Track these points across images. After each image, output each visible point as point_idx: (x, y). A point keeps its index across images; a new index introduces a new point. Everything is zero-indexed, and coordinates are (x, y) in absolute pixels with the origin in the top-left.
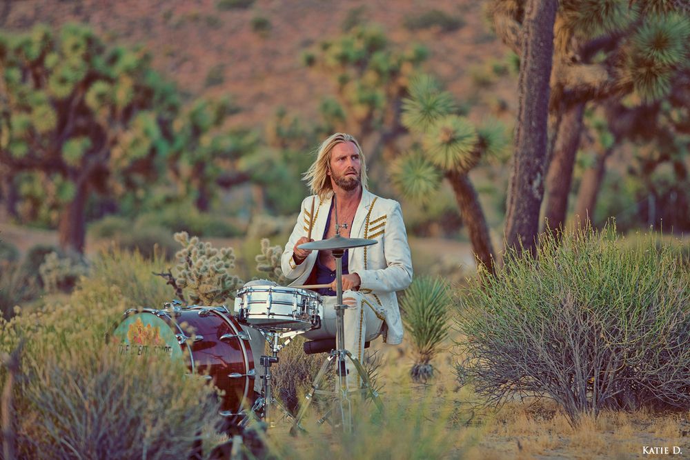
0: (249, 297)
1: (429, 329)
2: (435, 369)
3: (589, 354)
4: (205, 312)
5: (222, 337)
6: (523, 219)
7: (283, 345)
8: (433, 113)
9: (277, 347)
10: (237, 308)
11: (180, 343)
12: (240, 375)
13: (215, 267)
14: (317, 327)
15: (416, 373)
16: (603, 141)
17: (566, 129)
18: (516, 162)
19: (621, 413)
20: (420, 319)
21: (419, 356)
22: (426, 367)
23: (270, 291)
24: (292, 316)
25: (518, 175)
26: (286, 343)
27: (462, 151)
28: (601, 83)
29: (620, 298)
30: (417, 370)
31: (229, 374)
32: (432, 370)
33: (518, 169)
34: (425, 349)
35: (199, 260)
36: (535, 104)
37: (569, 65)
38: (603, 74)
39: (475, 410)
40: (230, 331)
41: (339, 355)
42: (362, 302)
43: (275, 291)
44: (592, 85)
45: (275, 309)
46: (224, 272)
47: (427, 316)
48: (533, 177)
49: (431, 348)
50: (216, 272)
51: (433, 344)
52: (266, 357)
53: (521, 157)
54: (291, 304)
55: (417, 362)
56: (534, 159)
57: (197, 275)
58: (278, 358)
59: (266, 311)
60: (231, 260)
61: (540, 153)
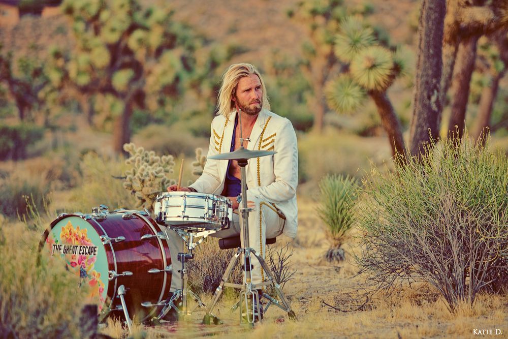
0: (167, 202)
1: (340, 220)
2: (346, 252)
3: (465, 249)
4: (128, 215)
5: (142, 238)
6: (423, 127)
7: (198, 243)
8: (359, 45)
9: (192, 245)
10: (157, 212)
11: (103, 243)
12: (159, 271)
13: (155, 173)
14: (226, 227)
15: (330, 256)
16: (497, 67)
17: (464, 57)
18: (417, 82)
19: (495, 297)
20: (333, 212)
21: (333, 241)
22: (339, 250)
23: (185, 196)
24: (204, 218)
25: (419, 91)
26: (200, 241)
27: (381, 74)
28: (488, 21)
29: (494, 198)
30: (331, 253)
31: (149, 269)
32: (344, 253)
33: (419, 87)
34: (338, 236)
35: (142, 167)
36: (432, 36)
37: (463, 7)
38: (490, 14)
39: (368, 296)
40: (150, 232)
41: (245, 252)
42: (261, 205)
43: (188, 196)
44: (482, 22)
45: (189, 212)
46: (162, 177)
47: (339, 209)
48: (431, 93)
49: (342, 235)
50: (156, 177)
51: (344, 232)
52: (182, 253)
53: (421, 78)
54: (202, 208)
55: (331, 246)
56: (432, 79)
57: (140, 179)
58: (193, 255)
59: (181, 214)
60: (170, 166)
61: (437, 74)
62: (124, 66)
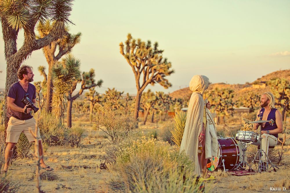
4: (228, 139)
5: (231, 145)
12: (235, 155)
23: (243, 132)
31: (232, 155)
40: (234, 144)
42: (268, 137)
54: (248, 135)
62: (284, 98)
